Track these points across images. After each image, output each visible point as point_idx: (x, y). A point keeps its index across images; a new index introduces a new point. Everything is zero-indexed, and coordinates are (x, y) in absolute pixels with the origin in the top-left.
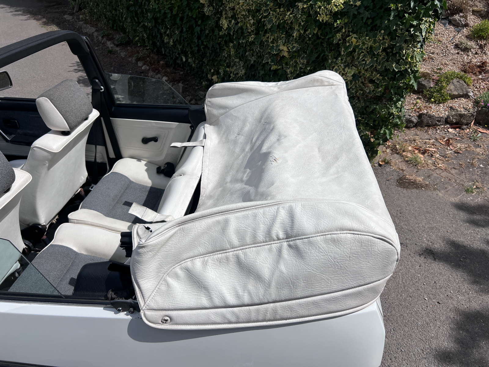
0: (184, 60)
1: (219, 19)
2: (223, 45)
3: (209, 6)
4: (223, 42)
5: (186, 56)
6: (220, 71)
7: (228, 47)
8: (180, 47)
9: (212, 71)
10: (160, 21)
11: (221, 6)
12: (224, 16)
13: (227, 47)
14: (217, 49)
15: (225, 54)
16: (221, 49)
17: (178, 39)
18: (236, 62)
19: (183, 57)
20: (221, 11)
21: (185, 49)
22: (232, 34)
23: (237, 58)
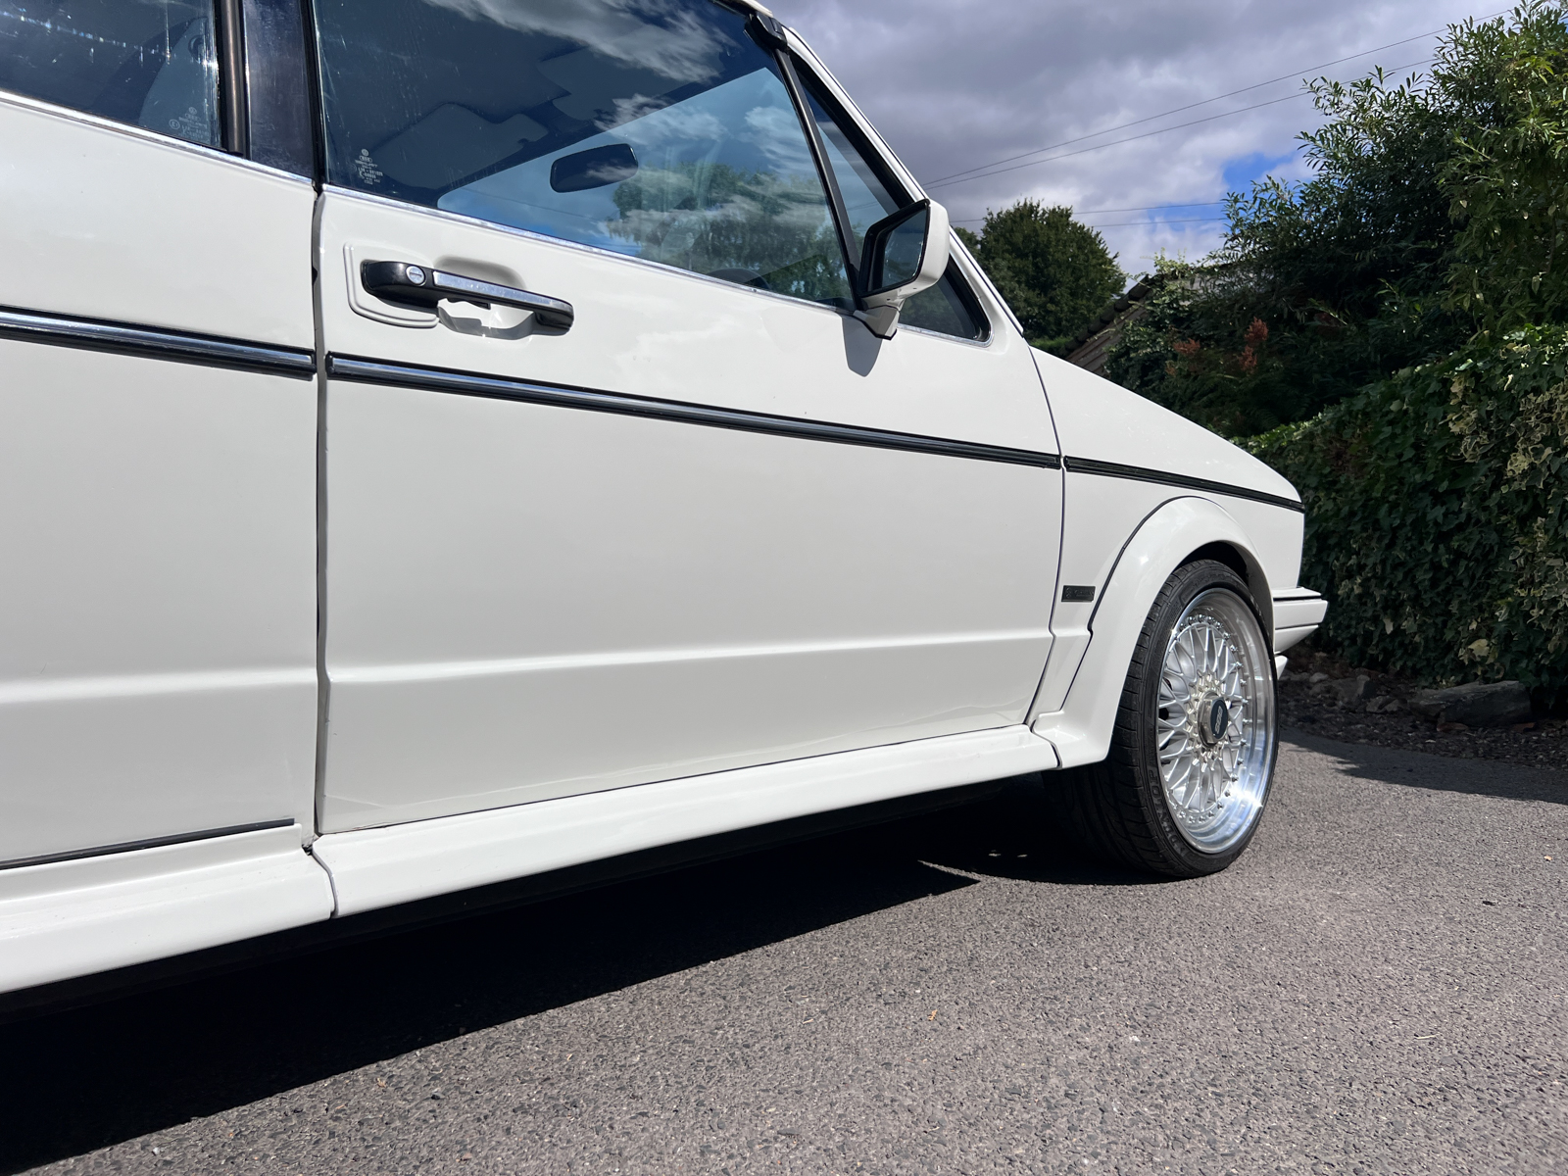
0: (1389, 629)
1: (1505, 459)
2: (1511, 533)
3: (1475, 433)
4: (1514, 522)
5: (1396, 618)
6: (1497, 614)
7: (1529, 534)
8: (1379, 594)
9: (1474, 626)
10: (1332, 541)
11: (1513, 419)
12: (1520, 446)
13: (1526, 535)
14: (1492, 549)
15: (1516, 555)
16: (1506, 545)
17: (1379, 569)
18: (1551, 568)
19: (1384, 621)
20: (1514, 438)
21: (1394, 593)
22: (1541, 486)
23: (1556, 557)
